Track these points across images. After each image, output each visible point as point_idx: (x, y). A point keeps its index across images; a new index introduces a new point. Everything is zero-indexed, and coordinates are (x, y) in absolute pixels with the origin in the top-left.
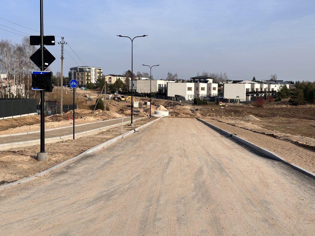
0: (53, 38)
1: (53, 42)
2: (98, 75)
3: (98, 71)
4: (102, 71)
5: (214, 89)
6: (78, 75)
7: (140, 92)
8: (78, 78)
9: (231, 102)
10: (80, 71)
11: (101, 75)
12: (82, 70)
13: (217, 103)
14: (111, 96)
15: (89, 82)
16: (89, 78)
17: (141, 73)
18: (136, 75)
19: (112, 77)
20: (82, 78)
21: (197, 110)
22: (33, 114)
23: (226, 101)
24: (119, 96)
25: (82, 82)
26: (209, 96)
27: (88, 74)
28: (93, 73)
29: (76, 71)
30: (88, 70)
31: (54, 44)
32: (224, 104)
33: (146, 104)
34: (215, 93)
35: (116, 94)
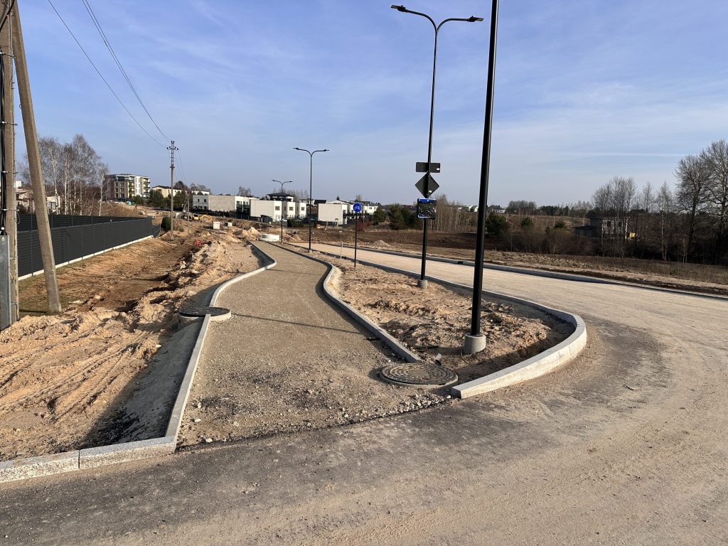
0: (438, 165)
1: (438, 169)
2: (144, 186)
3: (144, 180)
4: (149, 181)
5: (303, 209)
6: (117, 185)
7: (214, 210)
8: (117, 189)
9: (329, 225)
10: (119, 180)
11: (149, 186)
12: (122, 179)
13: (315, 226)
14: (178, 214)
15: (133, 195)
16: (133, 190)
17: (196, 185)
18: (189, 187)
19: (163, 190)
20: (123, 189)
21: (295, 233)
22: (150, 237)
23: (322, 223)
24: (190, 214)
25: (123, 195)
26: (297, 217)
27: (130, 184)
28: (138, 183)
29: (113, 180)
30: (130, 179)
31: (439, 171)
32: (322, 227)
33: (226, 225)
34: (303, 213)
35: (184, 211)
